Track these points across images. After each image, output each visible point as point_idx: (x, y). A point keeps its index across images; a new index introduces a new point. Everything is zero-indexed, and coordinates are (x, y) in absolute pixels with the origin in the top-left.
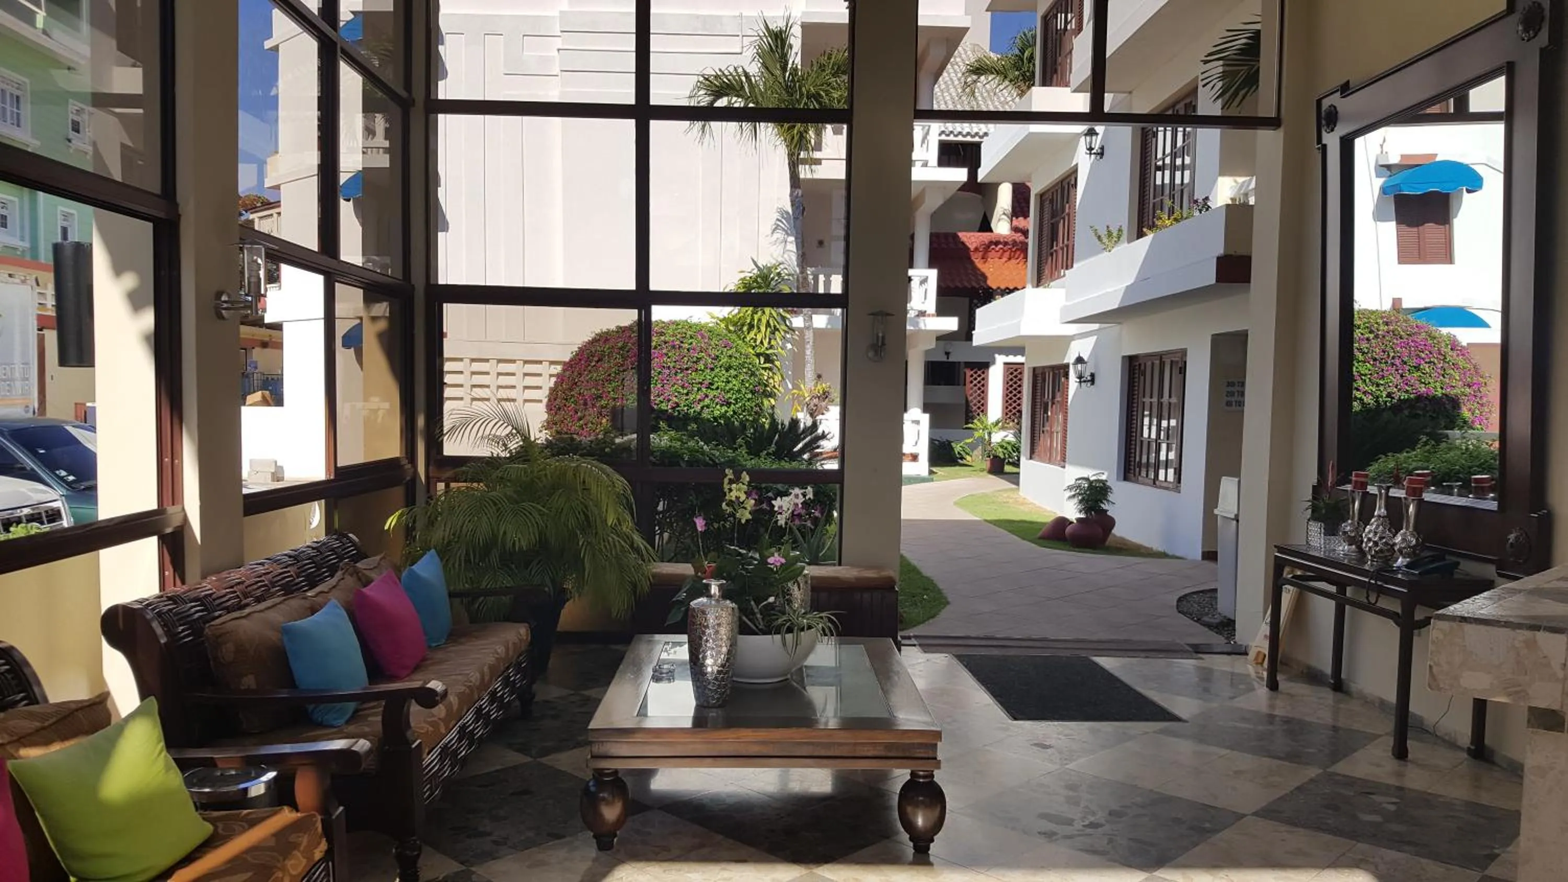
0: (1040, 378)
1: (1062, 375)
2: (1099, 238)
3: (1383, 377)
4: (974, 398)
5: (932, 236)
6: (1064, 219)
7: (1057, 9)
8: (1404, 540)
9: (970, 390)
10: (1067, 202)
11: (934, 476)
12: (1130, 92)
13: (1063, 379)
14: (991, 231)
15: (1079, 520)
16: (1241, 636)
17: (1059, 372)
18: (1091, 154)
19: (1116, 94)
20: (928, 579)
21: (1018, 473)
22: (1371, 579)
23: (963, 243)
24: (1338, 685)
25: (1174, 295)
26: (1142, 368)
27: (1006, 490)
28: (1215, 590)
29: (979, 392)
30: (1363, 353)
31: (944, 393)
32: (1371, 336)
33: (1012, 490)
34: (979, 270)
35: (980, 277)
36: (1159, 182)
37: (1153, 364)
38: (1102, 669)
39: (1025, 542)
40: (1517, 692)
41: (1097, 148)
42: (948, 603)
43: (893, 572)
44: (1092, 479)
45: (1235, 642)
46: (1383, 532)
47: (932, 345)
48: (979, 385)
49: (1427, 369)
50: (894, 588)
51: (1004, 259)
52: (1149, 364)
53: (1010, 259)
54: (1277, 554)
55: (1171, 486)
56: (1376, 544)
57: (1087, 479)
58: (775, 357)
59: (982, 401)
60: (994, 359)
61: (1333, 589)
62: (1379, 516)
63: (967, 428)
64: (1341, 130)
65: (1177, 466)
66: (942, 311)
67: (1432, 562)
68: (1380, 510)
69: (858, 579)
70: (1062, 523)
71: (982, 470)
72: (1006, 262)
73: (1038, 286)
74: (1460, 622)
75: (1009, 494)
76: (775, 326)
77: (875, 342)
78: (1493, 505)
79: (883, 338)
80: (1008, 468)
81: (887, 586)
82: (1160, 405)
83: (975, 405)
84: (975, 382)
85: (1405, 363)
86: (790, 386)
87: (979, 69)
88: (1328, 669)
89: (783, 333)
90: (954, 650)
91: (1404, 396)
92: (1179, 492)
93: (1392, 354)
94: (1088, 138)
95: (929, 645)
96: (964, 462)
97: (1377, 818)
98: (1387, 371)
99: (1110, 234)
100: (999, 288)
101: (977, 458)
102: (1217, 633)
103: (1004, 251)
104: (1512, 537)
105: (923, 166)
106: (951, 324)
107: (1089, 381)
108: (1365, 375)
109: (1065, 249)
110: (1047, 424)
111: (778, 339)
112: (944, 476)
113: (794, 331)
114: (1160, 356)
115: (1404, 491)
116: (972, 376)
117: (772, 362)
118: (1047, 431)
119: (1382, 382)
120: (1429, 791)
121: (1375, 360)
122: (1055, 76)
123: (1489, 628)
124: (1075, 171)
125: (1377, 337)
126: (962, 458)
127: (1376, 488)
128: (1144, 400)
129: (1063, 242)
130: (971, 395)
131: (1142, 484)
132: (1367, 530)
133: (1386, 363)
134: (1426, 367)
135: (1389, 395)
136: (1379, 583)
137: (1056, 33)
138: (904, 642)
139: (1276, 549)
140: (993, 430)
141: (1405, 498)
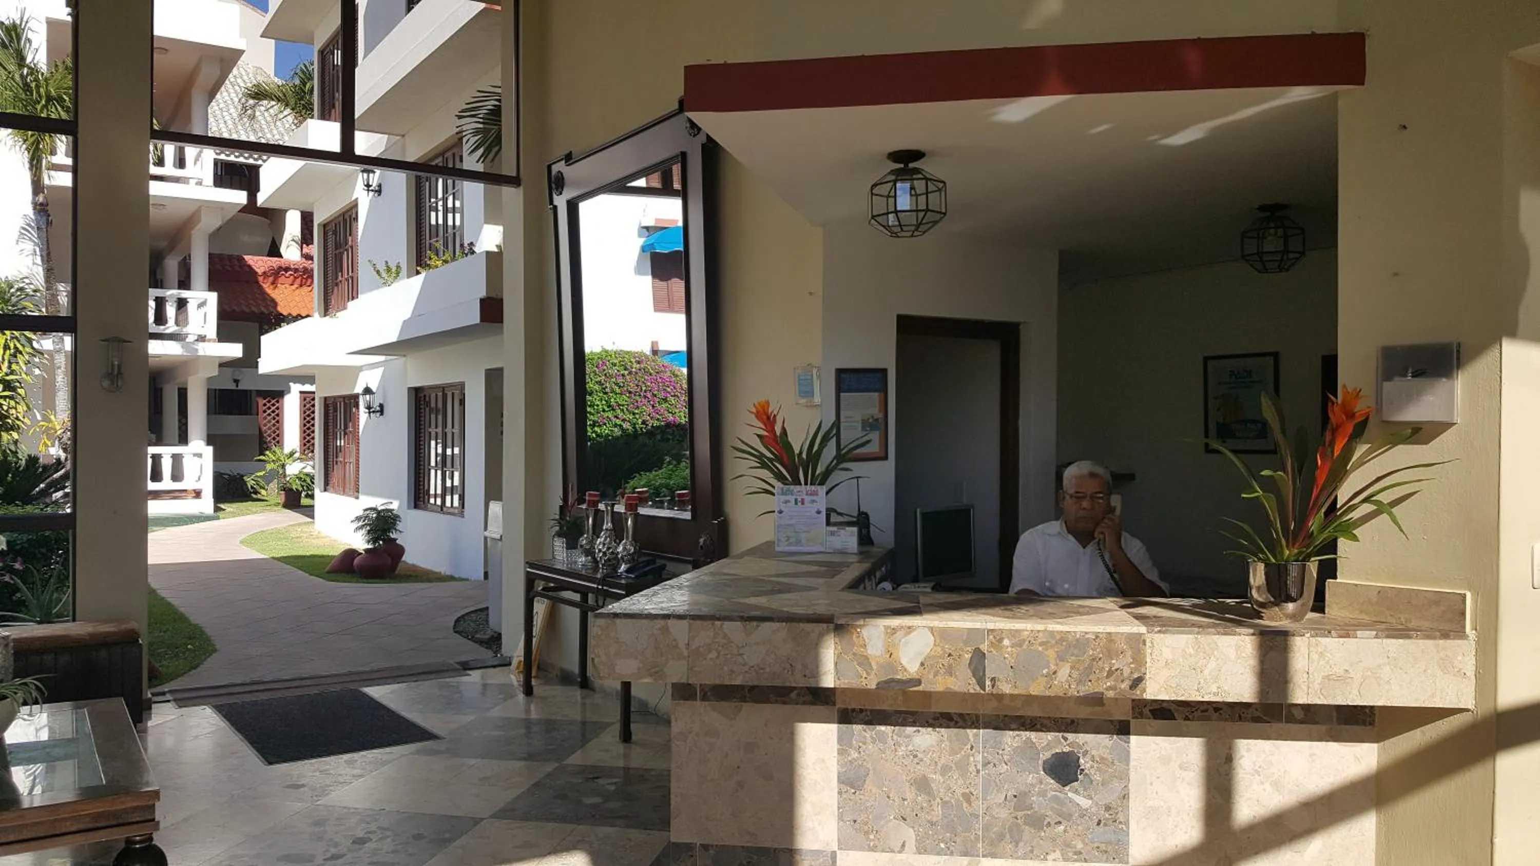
0: (331, 408)
1: (352, 405)
2: (378, 272)
3: (638, 407)
4: (270, 428)
5: (211, 256)
6: (347, 250)
7: (334, 46)
8: (625, 549)
9: (264, 421)
10: (350, 235)
11: (221, 514)
12: (403, 136)
13: (354, 410)
14: (280, 256)
15: (367, 551)
16: (506, 649)
17: (350, 403)
18: (368, 190)
19: (391, 136)
20: (196, 627)
21: (313, 506)
22: (598, 585)
23: (249, 266)
24: (585, 683)
25: (444, 332)
26: (427, 399)
27: (300, 525)
28: (487, 608)
29: (273, 422)
30: (620, 387)
31: (234, 424)
32: (626, 372)
33: (306, 523)
34: (268, 295)
35: (269, 303)
36: (433, 222)
37: (436, 395)
38: (371, 699)
39: (312, 577)
40: (656, 673)
41: (374, 185)
42: (215, 651)
43: (139, 624)
44: (380, 509)
45: (502, 655)
46: (610, 543)
47: (215, 372)
48: (273, 415)
49: (673, 402)
50: (138, 641)
51: (296, 286)
52: (433, 395)
53: (301, 286)
54: (528, 570)
55: (456, 511)
56: (605, 553)
57: (374, 509)
58: (18, 384)
59: (278, 432)
60: (289, 388)
61: (577, 597)
62: (607, 529)
63: (260, 460)
64: (568, 194)
65: (462, 493)
66: (223, 336)
67: (646, 566)
68: (607, 525)
69: (92, 636)
70: (350, 554)
71: (277, 504)
72: (297, 288)
73: (325, 315)
74: (614, 618)
75: (305, 528)
76: (16, 348)
77: (110, 371)
78: (687, 515)
79: (119, 366)
80: (304, 501)
81: (130, 639)
82: (445, 435)
83: (270, 436)
84: (269, 412)
85: (655, 396)
86: (39, 417)
87: (259, 94)
88: (576, 669)
89: (27, 357)
90: (211, 700)
91: (656, 423)
92: (463, 517)
93: (644, 388)
94: (365, 175)
95: (186, 699)
96: (259, 496)
97: (598, 800)
98: (641, 402)
99: (389, 270)
100: (290, 314)
101: (272, 492)
102: (487, 648)
103: (296, 278)
104: (702, 540)
105: (197, 184)
106: (235, 350)
107: (378, 412)
108: (623, 405)
109: (350, 281)
110: (340, 454)
111: (22, 364)
112: (233, 513)
113: (42, 354)
114: (443, 388)
115: (624, 507)
116: (265, 405)
117: (14, 389)
118: (341, 462)
119: (636, 411)
120: (646, 767)
121: (630, 392)
122: (333, 111)
123: (634, 621)
124: (354, 206)
125: (630, 373)
126: (256, 493)
127: (603, 505)
128: (430, 430)
129: (348, 274)
130: (265, 425)
131: (431, 511)
132: (598, 542)
133: (640, 395)
134: (673, 400)
135: (644, 422)
136: (605, 588)
137: (333, 69)
138: (155, 699)
139: (527, 566)
140: (287, 461)
141: (625, 513)
